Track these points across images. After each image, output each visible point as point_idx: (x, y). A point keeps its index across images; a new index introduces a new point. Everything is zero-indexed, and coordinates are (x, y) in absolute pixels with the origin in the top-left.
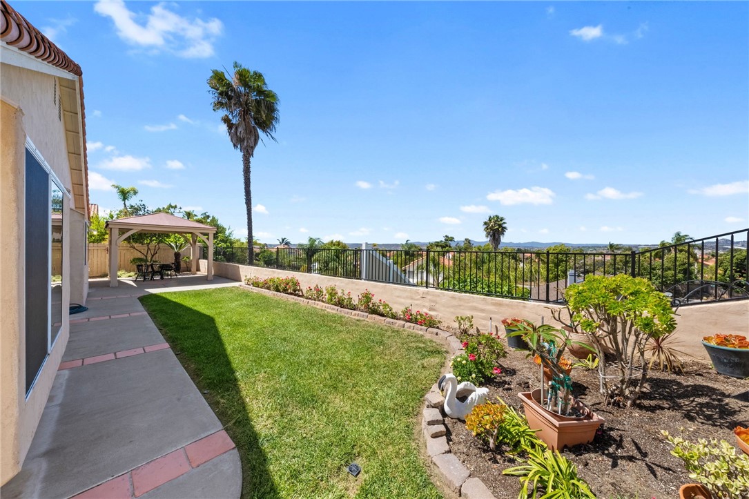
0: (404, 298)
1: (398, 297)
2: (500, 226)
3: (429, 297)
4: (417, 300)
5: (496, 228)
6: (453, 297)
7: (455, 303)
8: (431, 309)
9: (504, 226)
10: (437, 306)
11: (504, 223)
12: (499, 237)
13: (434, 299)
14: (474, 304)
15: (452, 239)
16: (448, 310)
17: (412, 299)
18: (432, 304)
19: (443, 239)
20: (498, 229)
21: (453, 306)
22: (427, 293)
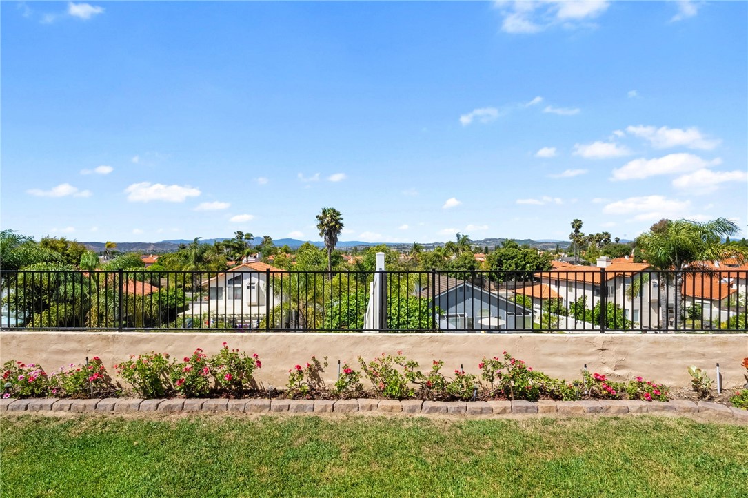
0: (563, 355)
1: (551, 355)
2: (337, 222)
3: (614, 348)
4: (590, 355)
5: (331, 225)
6: (656, 342)
7: (661, 350)
8: (618, 367)
9: (341, 222)
10: (629, 360)
11: (341, 219)
12: (336, 236)
13: (623, 348)
14: (689, 348)
15: (249, 236)
16: (648, 363)
17: (580, 354)
18: (620, 358)
19: (234, 236)
20: (335, 226)
21: (658, 356)
22: (612, 342)
